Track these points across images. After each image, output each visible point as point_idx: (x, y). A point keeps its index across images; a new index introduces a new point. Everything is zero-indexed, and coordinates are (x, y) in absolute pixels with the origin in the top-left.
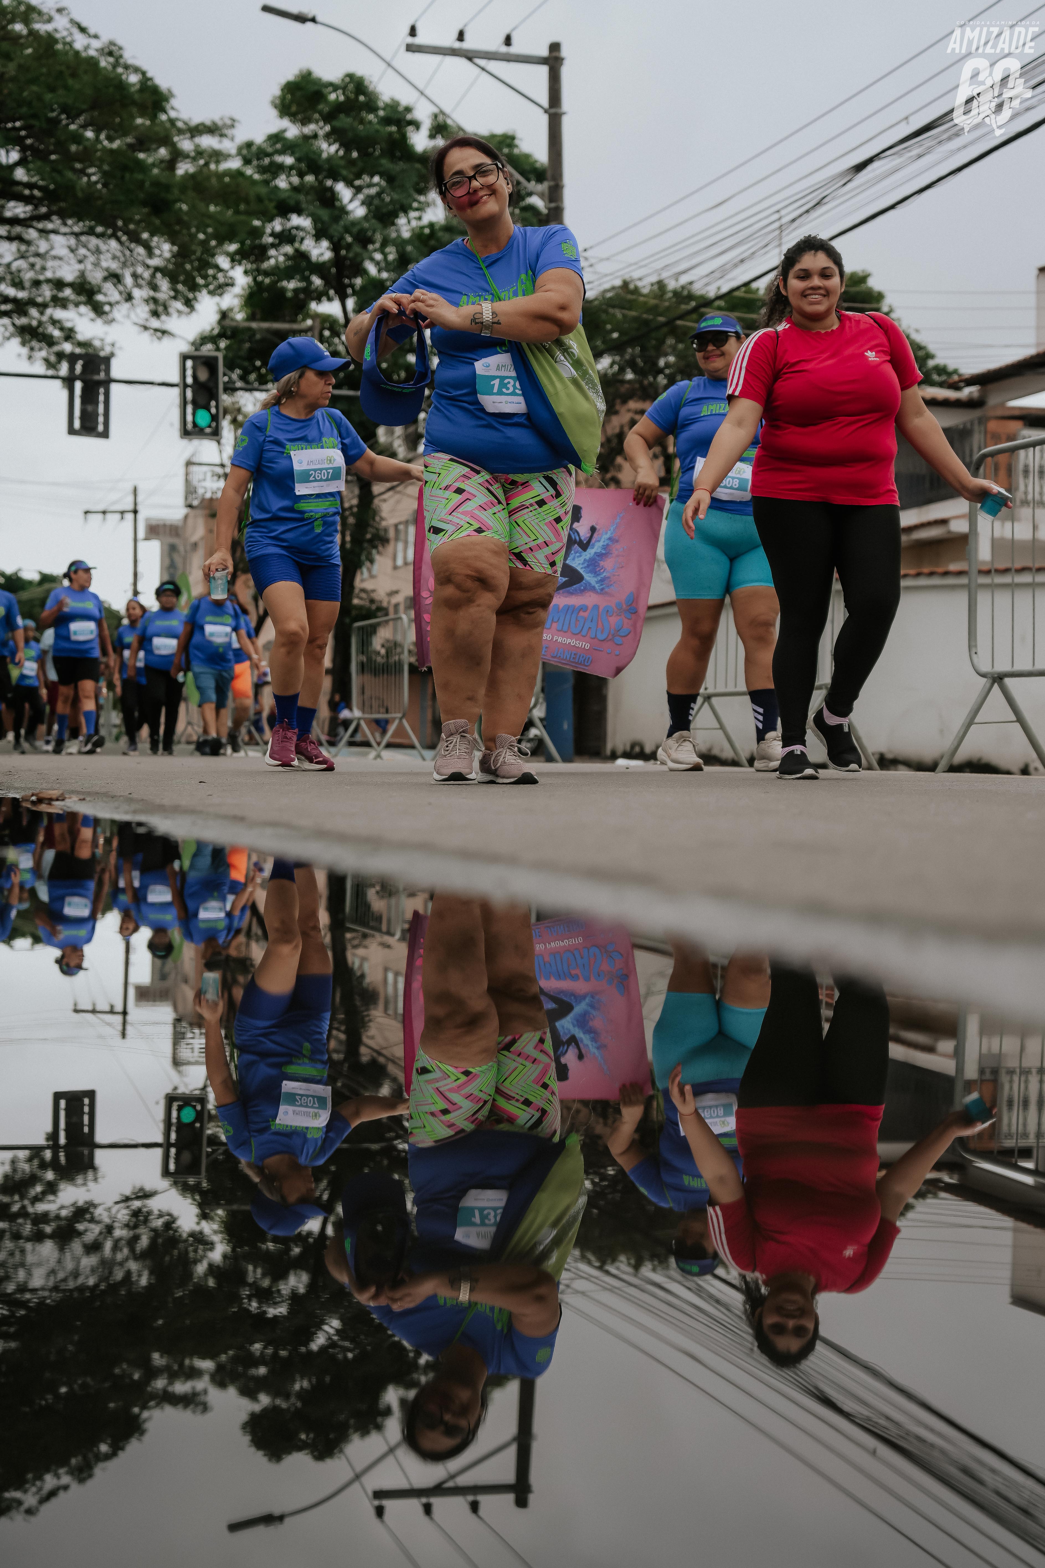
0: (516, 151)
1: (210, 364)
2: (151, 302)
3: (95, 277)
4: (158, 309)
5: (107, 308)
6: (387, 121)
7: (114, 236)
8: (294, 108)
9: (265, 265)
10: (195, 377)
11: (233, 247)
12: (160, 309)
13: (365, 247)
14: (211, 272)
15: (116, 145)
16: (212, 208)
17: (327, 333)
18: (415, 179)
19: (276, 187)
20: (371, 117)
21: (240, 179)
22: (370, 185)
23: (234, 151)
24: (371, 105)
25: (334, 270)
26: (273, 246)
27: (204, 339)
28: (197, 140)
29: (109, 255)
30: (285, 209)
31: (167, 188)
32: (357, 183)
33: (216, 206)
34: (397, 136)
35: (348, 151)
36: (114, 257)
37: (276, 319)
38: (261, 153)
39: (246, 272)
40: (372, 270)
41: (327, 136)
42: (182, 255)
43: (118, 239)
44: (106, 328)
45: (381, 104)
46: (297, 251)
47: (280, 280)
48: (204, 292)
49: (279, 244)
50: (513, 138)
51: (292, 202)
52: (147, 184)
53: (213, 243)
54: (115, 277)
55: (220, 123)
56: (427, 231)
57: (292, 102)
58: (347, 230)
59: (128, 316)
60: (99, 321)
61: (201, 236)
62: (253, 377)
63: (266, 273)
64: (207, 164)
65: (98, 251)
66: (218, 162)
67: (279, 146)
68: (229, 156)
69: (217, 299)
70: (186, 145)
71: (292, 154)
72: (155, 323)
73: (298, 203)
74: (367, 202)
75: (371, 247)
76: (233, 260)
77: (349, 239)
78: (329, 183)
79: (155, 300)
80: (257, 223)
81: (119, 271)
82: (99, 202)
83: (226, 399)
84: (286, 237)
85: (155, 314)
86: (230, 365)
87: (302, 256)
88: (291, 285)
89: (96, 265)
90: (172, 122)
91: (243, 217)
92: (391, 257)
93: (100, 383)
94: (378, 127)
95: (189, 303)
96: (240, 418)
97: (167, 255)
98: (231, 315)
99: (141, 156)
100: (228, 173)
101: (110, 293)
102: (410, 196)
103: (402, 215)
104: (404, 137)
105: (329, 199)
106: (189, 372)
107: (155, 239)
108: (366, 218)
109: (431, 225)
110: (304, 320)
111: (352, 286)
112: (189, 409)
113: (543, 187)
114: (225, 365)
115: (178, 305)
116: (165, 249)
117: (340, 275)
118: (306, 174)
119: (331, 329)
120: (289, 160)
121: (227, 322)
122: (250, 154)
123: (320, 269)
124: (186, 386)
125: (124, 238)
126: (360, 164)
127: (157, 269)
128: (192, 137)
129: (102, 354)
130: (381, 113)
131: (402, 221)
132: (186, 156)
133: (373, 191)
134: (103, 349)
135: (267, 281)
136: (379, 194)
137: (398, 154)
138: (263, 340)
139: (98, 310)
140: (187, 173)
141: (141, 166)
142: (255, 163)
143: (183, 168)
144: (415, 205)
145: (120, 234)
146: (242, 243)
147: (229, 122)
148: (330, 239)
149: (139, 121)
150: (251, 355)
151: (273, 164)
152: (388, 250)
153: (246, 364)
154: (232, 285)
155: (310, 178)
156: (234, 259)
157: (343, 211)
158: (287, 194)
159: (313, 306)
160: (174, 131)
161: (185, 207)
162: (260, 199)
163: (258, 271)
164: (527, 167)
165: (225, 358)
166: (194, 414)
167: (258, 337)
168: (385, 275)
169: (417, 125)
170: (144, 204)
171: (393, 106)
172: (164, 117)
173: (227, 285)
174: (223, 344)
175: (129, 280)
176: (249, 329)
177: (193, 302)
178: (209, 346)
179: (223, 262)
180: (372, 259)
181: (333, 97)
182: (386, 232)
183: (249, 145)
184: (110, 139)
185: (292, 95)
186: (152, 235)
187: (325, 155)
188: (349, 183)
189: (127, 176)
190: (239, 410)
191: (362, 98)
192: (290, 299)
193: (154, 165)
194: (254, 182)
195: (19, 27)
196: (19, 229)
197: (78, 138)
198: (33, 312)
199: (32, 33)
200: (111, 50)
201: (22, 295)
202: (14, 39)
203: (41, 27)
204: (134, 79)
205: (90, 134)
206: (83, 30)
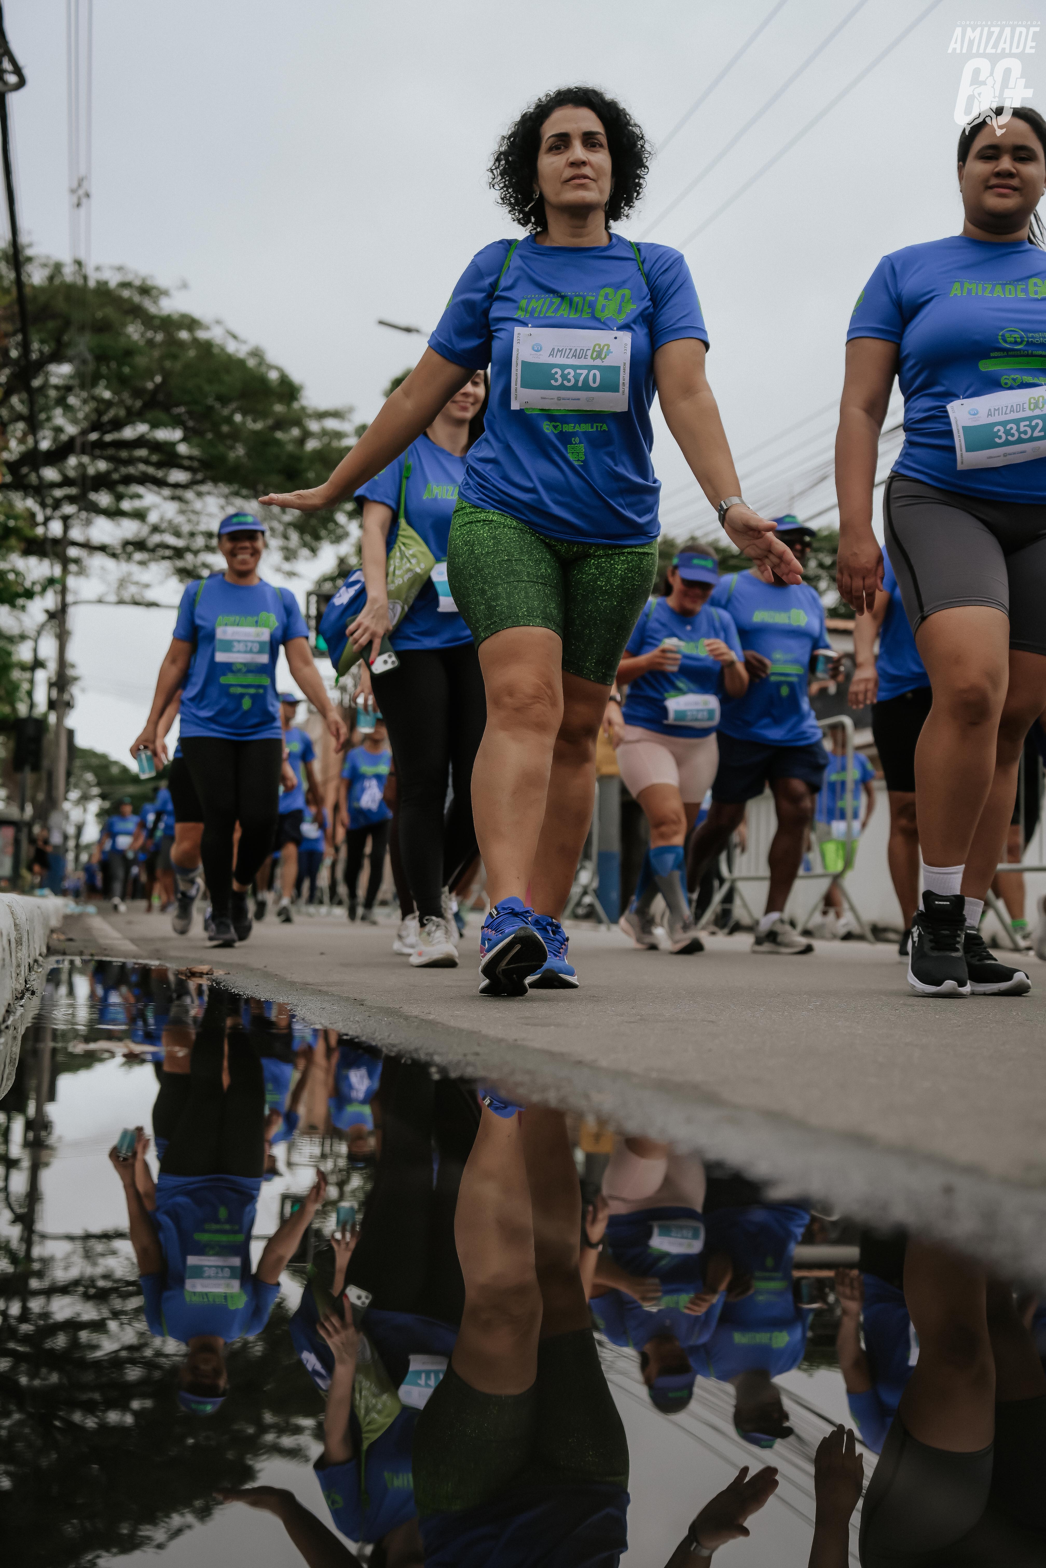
2: (285, 551)
4: (289, 555)
10: (317, 610)
12: (291, 555)
14: (331, 526)
15: (259, 426)
23: (352, 432)
27: (324, 579)
28: (323, 423)
31: (299, 460)
48: (326, 542)
52: (283, 457)
64: (330, 441)
66: (340, 441)
68: (348, 435)
69: (336, 547)
70: (314, 426)
72: (287, 566)
79: (287, 548)
82: (245, 471)
85: (287, 559)
90: (303, 409)
95: (314, 551)
99: (279, 435)
106: (313, 606)
115: (305, 552)
128: (319, 420)
132: (314, 435)
140: (314, 448)
141: (278, 443)
143: (312, 444)
147: (348, 409)
149: (277, 408)
154: (348, 536)
160: (305, 416)
172: (297, 405)
173: (344, 536)
177: (317, 550)
178: (328, 584)
179: (341, 518)
184: (254, 421)
189: (267, 450)
193: (287, 442)
195: (184, 335)
196: (179, 492)
197: (229, 420)
198: (189, 557)
199: (195, 341)
200: (257, 353)
201: (179, 543)
202: (181, 344)
203: (202, 335)
204: (273, 375)
205: (238, 418)
206: (235, 337)
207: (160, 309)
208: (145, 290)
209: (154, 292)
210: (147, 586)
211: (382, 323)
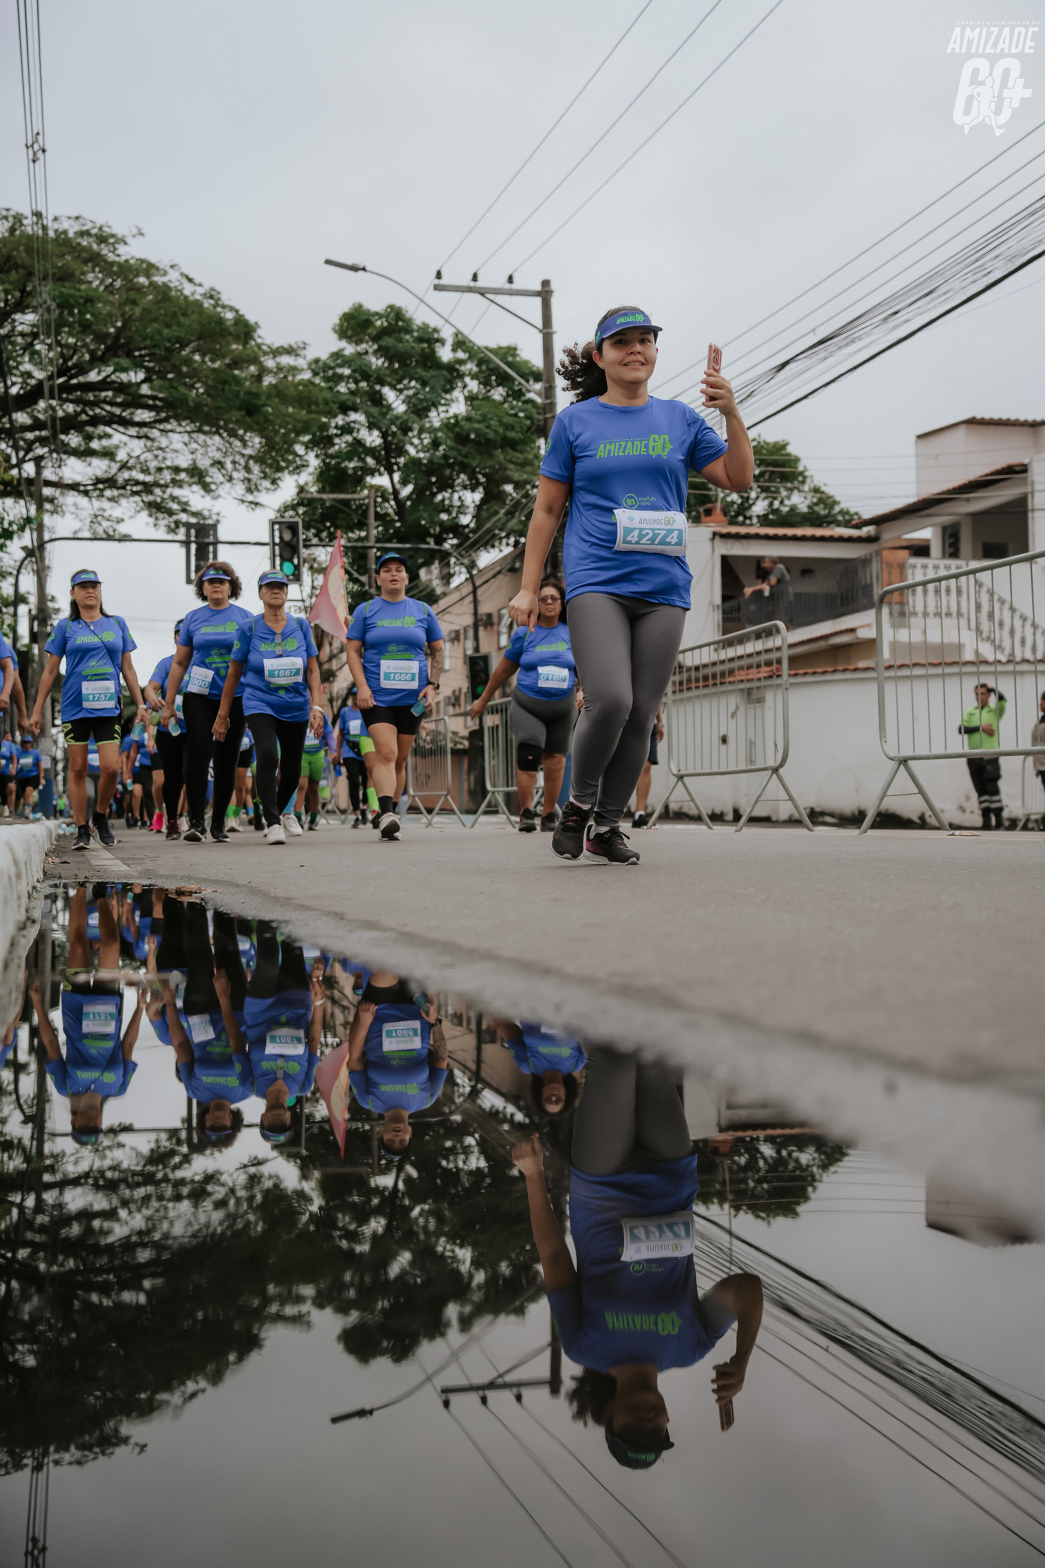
0: (518, 359)
1: (292, 528)
2: (247, 482)
3: (204, 463)
4: (251, 487)
5: (213, 487)
6: (420, 340)
7: (217, 432)
8: (350, 333)
9: (331, 451)
10: (281, 538)
11: (306, 438)
12: (253, 487)
13: (406, 434)
14: (291, 457)
15: (217, 364)
16: (290, 410)
17: (379, 500)
18: (442, 382)
19: (338, 392)
20: (408, 337)
21: (311, 387)
22: (408, 388)
23: (305, 367)
24: (409, 331)
25: (383, 453)
26: (336, 435)
27: (286, 508)
28: (278, 359)
29: (214, 448)
30: (345, 408)
31: (257, 395)
32: (400, 386)
33: (293, 407)
34: (427, 350)
35: (391, 363)
36: (218, 449)
37: (341, 491)
38: (326, 367)
39: (317, 456)
40: (412, 451)
41: (375, 352)
42: (270, 445)
43: (221, 435)
44: (213, 502)
45: (415, 327)
46: (355, 439)
47: (343, 461)
48: (286, 472)
49: (341, 435)
50: (515, 349)
51: (350, 404)
52: (242, 394)
53: (293, 435)
54: (219, 464)
55: (295, 346)
56: (452, 421)
57: (348, 328)
58: (392, 422)
59: (229, 493)
60: (208, 498)
61: (282, 431)
62: (324, 534)
63: (332, 457)
64: (285, 377)
65: (205, 445)
66: (294, 375)
67: (339, 361)
68: (302, 370)
69: (295, 477)
70: (270, 363)
71: (349, 367)
72: (250, 498)
73: (354, 403)
74: (408, 401)
75: (410, 434)
76: (307, 448)
77: (394, 429)
78: (378, 387)
79: (249, 480)
80: (324, 420)
81: (223, 460)
82: (206, 409)
83: (304, 552)
84: (347, 429)
85: (249, 490)
86: (307, 527)
87: (359, 443)
88: (352, 465)
89: (205, 454)
90: (259, 346)
91: (314, 416)
92: (426, 442)
93: (209, 544)
94: (413, 344)
95: (274, 482)
96: (315, 565)
97: (258, 446)
98: (307, 488)
99: (236, 372)
100: (300, 383)
101: (215, 475)
102: (439, 395)
103: (433, 409)
104: (433, 351)
105: (377, 400)
106: (277, 534)
107: (248, 434)
108: (406, 412)
109: (456, 416)
110: (361, 490)
111: (397, 464)
112: (278, 561)
113: (538, 386)
114: (304, 527)
115: (266, 483)
116: (256, 442)
117: (388, 456)
118: (360, 381)
119: (382, 496)
120: (347, 372)
121: (303, 495)
122: (317, 367)
123: (372, 452)
124: (274, 544)
125: (225, 435)
126: (401, 373)
127: (251, 457)
128: (274, 357)
129: (210, 522)
130: (415, 334)
131: (433, 414)
132: (270, 371)
133: (411, 392)
134: (210, 517)
135: (333, 462)
136: (415, 395)
137: (429, 364)
138: (331, 507)
139: (206, 487)
140: (270, 385)
141: (237, 381)
142: (322, 374)
143: (268, 380)
144: (443, 402)
145: (221, 431)
146: (314, 435)
147: (302, 345)
148: (380, 429)
149: (234, 346)
150: (323, 518)
151: (335, 374)
152: (423, 436)
153: (320, 526)
154: (307, 466)
155: (363, 384)
156: (308, 446)
157: (389, 408)
158: (346, 397)
159: (369, 480)
160: (261, 354)
161: (270, 410)
162: (326, 403)
163: (326, 455)
164: (526, 371)
165: (303, 521)
166: (281, 566)
167: (328, 504)
168: (421, 455)
169: (442, 342)
170: (240, 409)
171: (425, 328)
172: (253, 343)
173: (303, 466)
174: (301, 510)
175: (229, 466)
176: (321, 499)
177: (279, 482)
178: (291, 513)
179: (300, 449)
180: (412, 444)
181: (379, 323)
182: (421, 423)
183: (317, 361)
184: (213, 361)
185: (348, 323)
186: (245, 432)
187: (374, 367)
188: (393, 387)
189: (227, 388)
190: (315, 560)
191: (400, 323)
192: (350, 476)
193: (246, 379)
194: (322, 389)
195: (142, 280)
196: (145, 430)
197: (188, 361)
198: (158, 491)
199: (152, 284)
200: (212, 295)
201: (148, 479)
202: (139, 289)
203: (159, 279)
204: (229, 316)
205: (197, 357)
206: (190, 280)
207: (119, 256)
208: (102, 239)
209: (112, 240)
210: (120, 521)
211: (328, 262)
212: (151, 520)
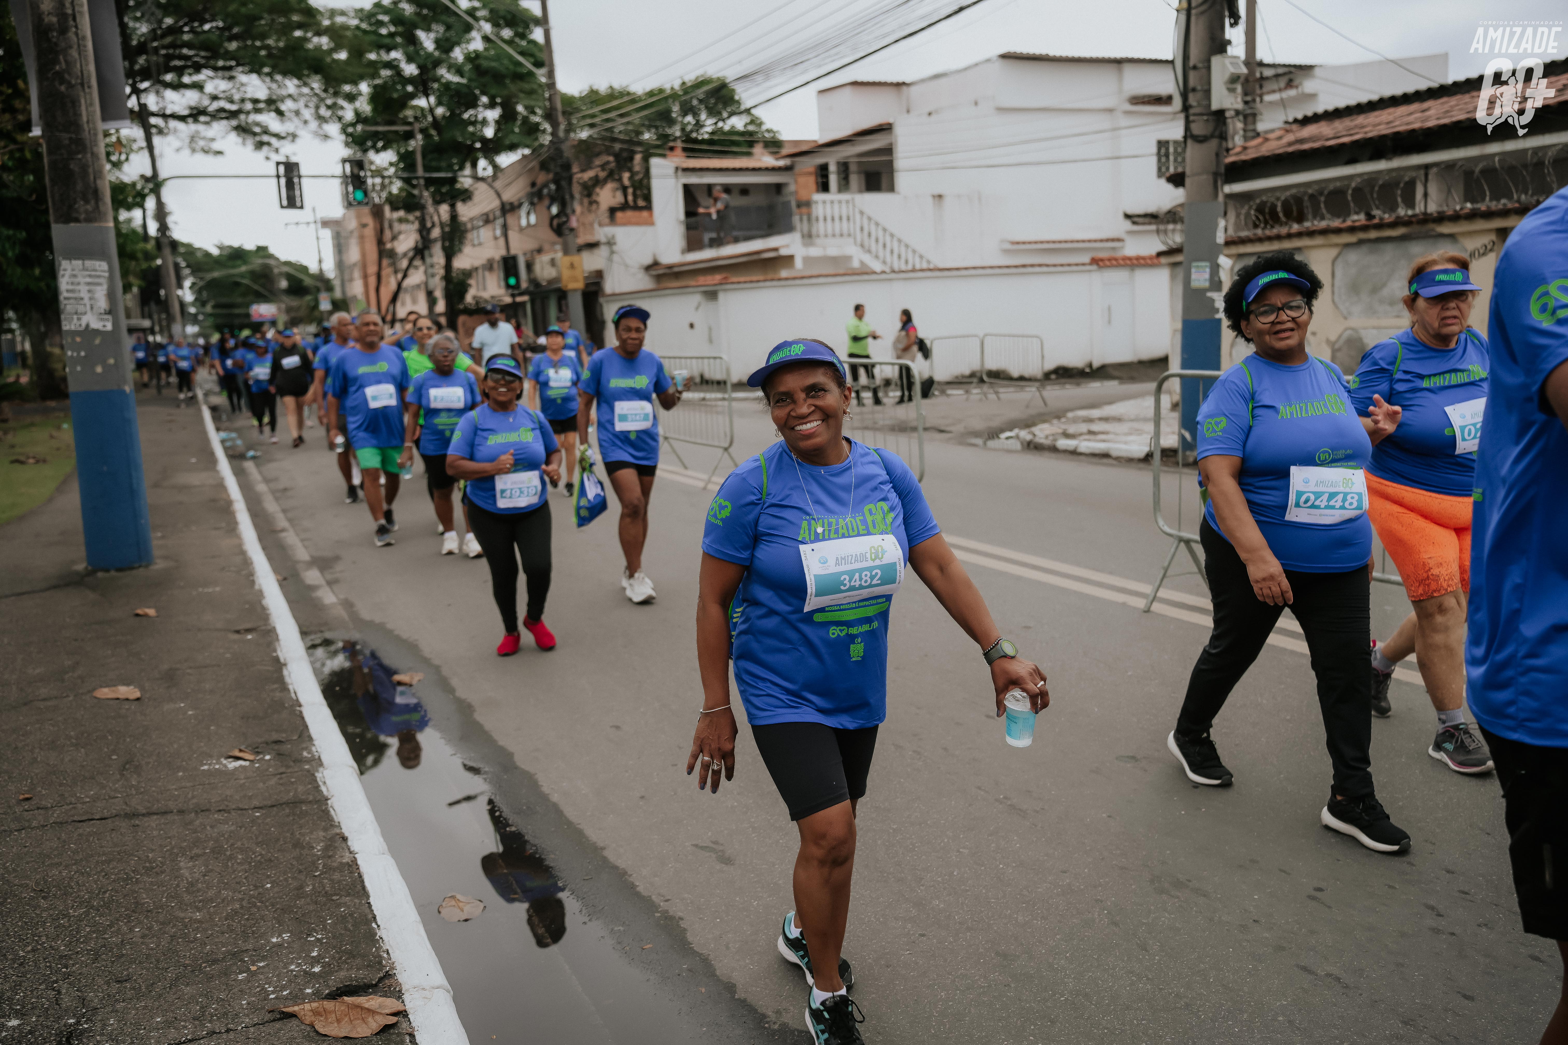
3: (279, 96)
9: (379, 81)
18: (463, 26)
19: (380, 34)
21: (359, 30)
22: (437, 33)
23: (353, 13)
25: (420, 81)
26: (382, 69)
30: (388, 48)
32: (430, 31)
35: (422, 11)
38: (370, 14)
39: (369, 88)
46: (397, 72)
47: (388, 90)
49: (386, 69)
51: (391, 44)
56: (472, 55)
62: (380, 145)
63: (381, 88)
64: (337, 19)
66: (342, 18)
71: (389, 14)
73: (395, 45)
74: (437, 43)
78: (413, 31)
80: (372, 57)
84: (390, 65)
87: (400, 74)
91: (363, 53)
98: (362, 111)
100: (349, 26)
103: (457, 47)
109: (475, 51)
111: (432, 89)
117: (424, 84)
118: (398, 26)
119: (422, 113)
123: (411, 81)
131: (457, 51)
133: (439, 35)
136: (442, 37)
144: (464, 41)
151: (377, 21)
153: (374, 138)
154: (361, 95)
155: (401, 29)
157: (423, 49)
158: (388, 39)
159: (411, 102)
162: (372, 42)
176: (375, 119)
182: (448, 58)
188: (424, 30)
198: (242, 117)
201: (234, 107)
210: (213, 140)
212: (239, 140)
